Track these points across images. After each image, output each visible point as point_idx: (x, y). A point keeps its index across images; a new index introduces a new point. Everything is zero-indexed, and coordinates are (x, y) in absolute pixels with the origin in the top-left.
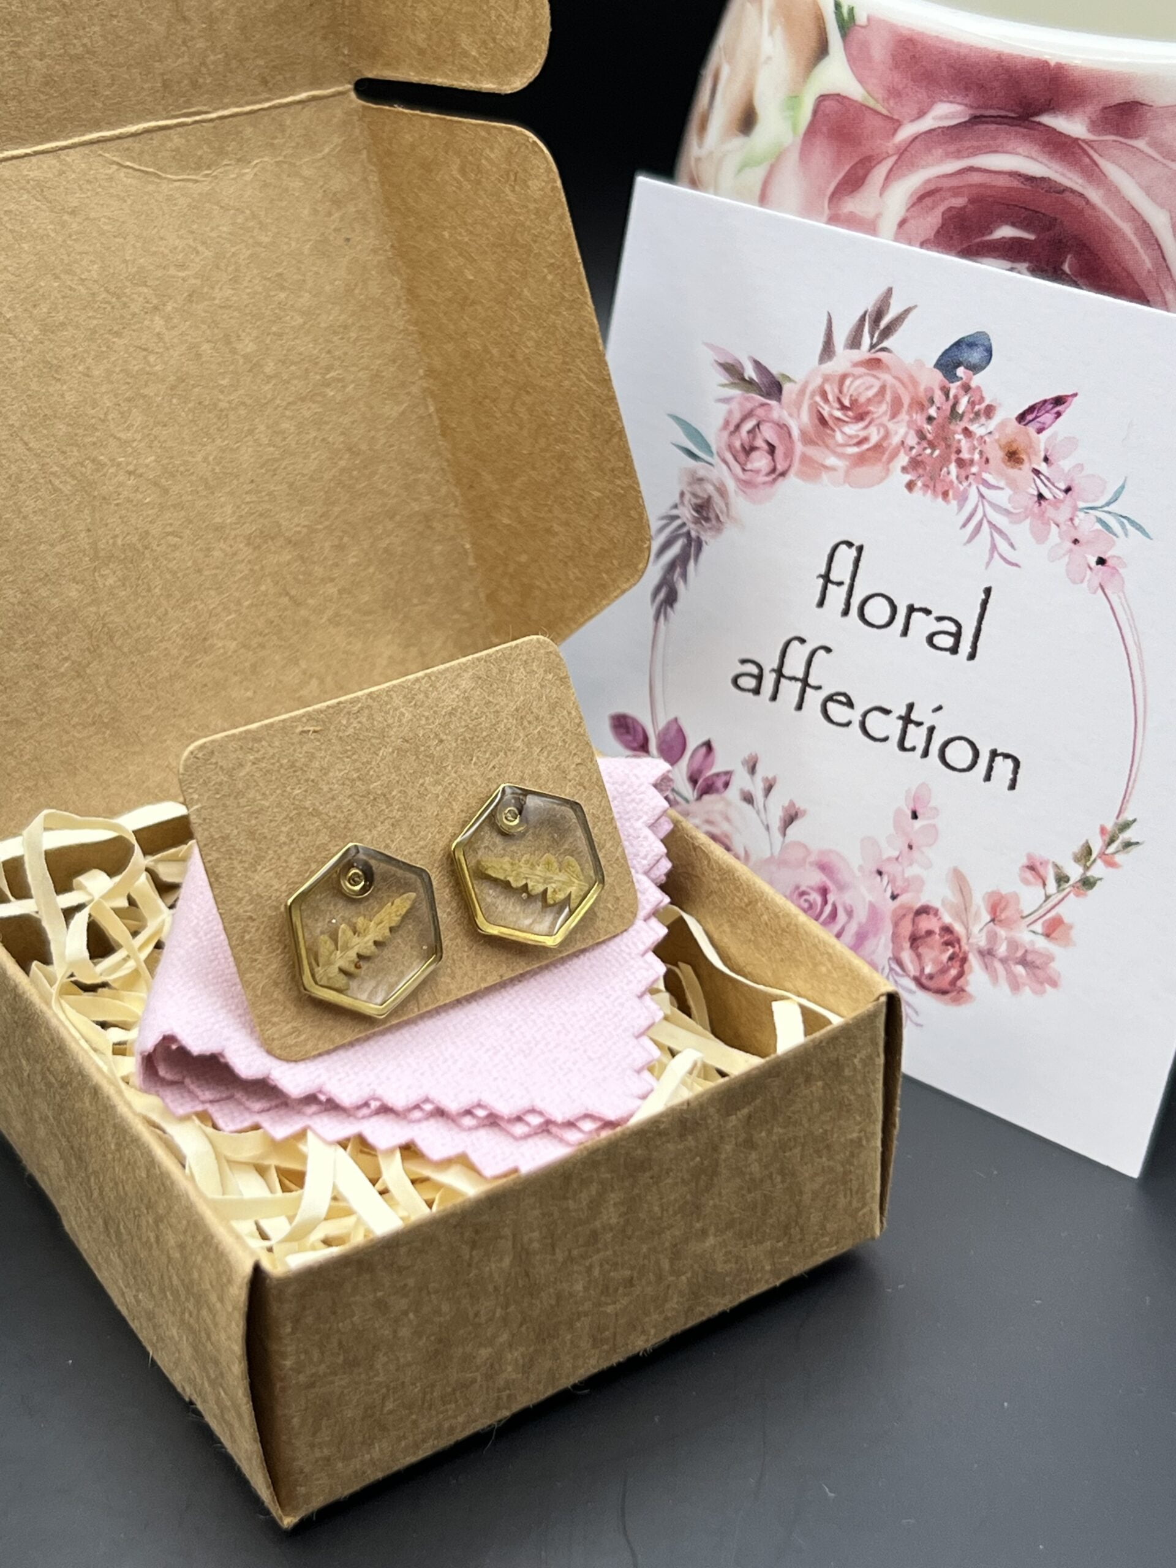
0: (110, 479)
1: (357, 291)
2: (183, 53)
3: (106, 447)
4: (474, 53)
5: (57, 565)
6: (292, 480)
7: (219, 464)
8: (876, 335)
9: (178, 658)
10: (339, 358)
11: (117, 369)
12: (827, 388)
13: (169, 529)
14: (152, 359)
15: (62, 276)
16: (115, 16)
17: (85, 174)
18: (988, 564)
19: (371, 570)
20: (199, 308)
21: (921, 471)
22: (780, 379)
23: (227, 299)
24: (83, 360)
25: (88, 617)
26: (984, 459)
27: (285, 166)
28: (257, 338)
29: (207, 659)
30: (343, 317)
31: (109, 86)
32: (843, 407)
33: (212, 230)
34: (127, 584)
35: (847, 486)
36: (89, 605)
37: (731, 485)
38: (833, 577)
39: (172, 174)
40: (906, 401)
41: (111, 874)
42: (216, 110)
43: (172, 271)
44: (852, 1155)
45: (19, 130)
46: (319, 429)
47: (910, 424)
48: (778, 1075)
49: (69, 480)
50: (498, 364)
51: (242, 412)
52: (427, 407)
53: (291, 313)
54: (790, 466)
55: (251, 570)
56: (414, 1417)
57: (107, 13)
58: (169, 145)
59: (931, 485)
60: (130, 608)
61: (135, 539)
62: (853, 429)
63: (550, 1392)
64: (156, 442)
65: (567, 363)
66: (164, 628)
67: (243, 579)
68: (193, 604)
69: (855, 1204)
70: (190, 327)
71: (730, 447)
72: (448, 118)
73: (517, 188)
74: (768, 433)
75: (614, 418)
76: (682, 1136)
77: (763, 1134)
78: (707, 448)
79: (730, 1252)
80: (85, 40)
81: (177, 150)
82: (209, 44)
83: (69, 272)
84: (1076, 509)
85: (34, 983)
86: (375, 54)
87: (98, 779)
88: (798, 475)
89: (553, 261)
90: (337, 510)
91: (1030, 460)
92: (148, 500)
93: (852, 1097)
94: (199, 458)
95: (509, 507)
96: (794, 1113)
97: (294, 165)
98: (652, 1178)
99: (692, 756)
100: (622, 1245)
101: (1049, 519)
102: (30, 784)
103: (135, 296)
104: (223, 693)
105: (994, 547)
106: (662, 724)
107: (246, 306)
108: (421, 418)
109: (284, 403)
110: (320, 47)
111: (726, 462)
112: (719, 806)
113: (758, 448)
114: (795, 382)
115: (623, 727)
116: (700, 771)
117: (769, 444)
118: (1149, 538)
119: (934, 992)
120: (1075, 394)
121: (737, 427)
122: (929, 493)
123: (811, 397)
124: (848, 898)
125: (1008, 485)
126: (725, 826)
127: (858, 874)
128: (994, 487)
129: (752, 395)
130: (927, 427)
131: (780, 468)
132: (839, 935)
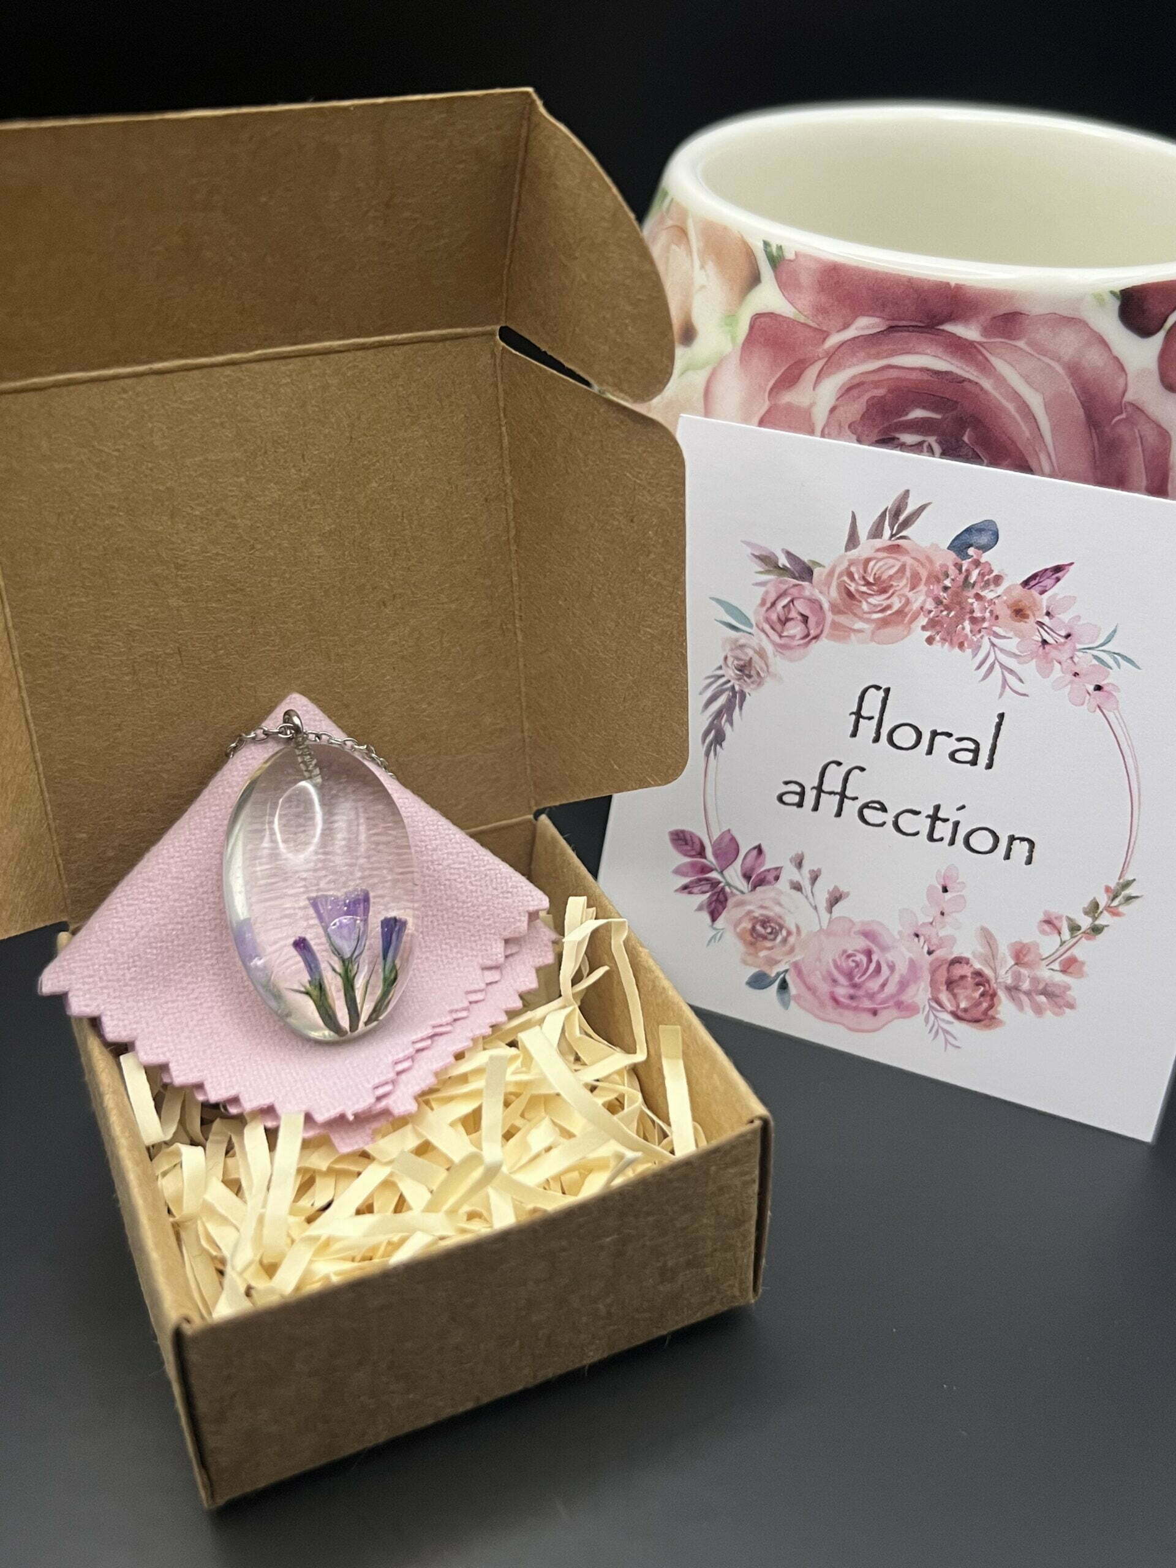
8: (896, 527)
12: (853, 569)
18: (1001, 695)
21: (938, 628)
22: (810, 565)
26: (994, 615)
32: (868, 584)
35: (873, 644)
37: (769, 649)
38: (864, 713)
40: (924, 574)
47: (929, 593)
54: (822, 631)
59: (949, 638)
62: (876, 600)
71: (768, 619)
74: (801, 606)
78: (746, 621)
84: (1076, 650)
88: (831, 637)
91: (1034, 615)
99: (744, 859)
101: (1050, 658)
105: (1005, 682)
106: (716, 836)
111: (763, 631)
112: (772, 894)
113: (792, 619)
114: (824, 567)
115: (682, 839)
116: (753, 869)
117: (802, 615)
118: (1139, 668)
119: (969, 1021)
120: (1072, 564)
121: (773, 604)
122: (947, 644)
123: (841, 575)
124: (890, 956)
125: (1016, 635)
126: (777, 909)
127: (898, 937)
128: (1005, 637)
129: (786, 578)
130: (943, 594)
131: (813, 633)
132: (883, 985)
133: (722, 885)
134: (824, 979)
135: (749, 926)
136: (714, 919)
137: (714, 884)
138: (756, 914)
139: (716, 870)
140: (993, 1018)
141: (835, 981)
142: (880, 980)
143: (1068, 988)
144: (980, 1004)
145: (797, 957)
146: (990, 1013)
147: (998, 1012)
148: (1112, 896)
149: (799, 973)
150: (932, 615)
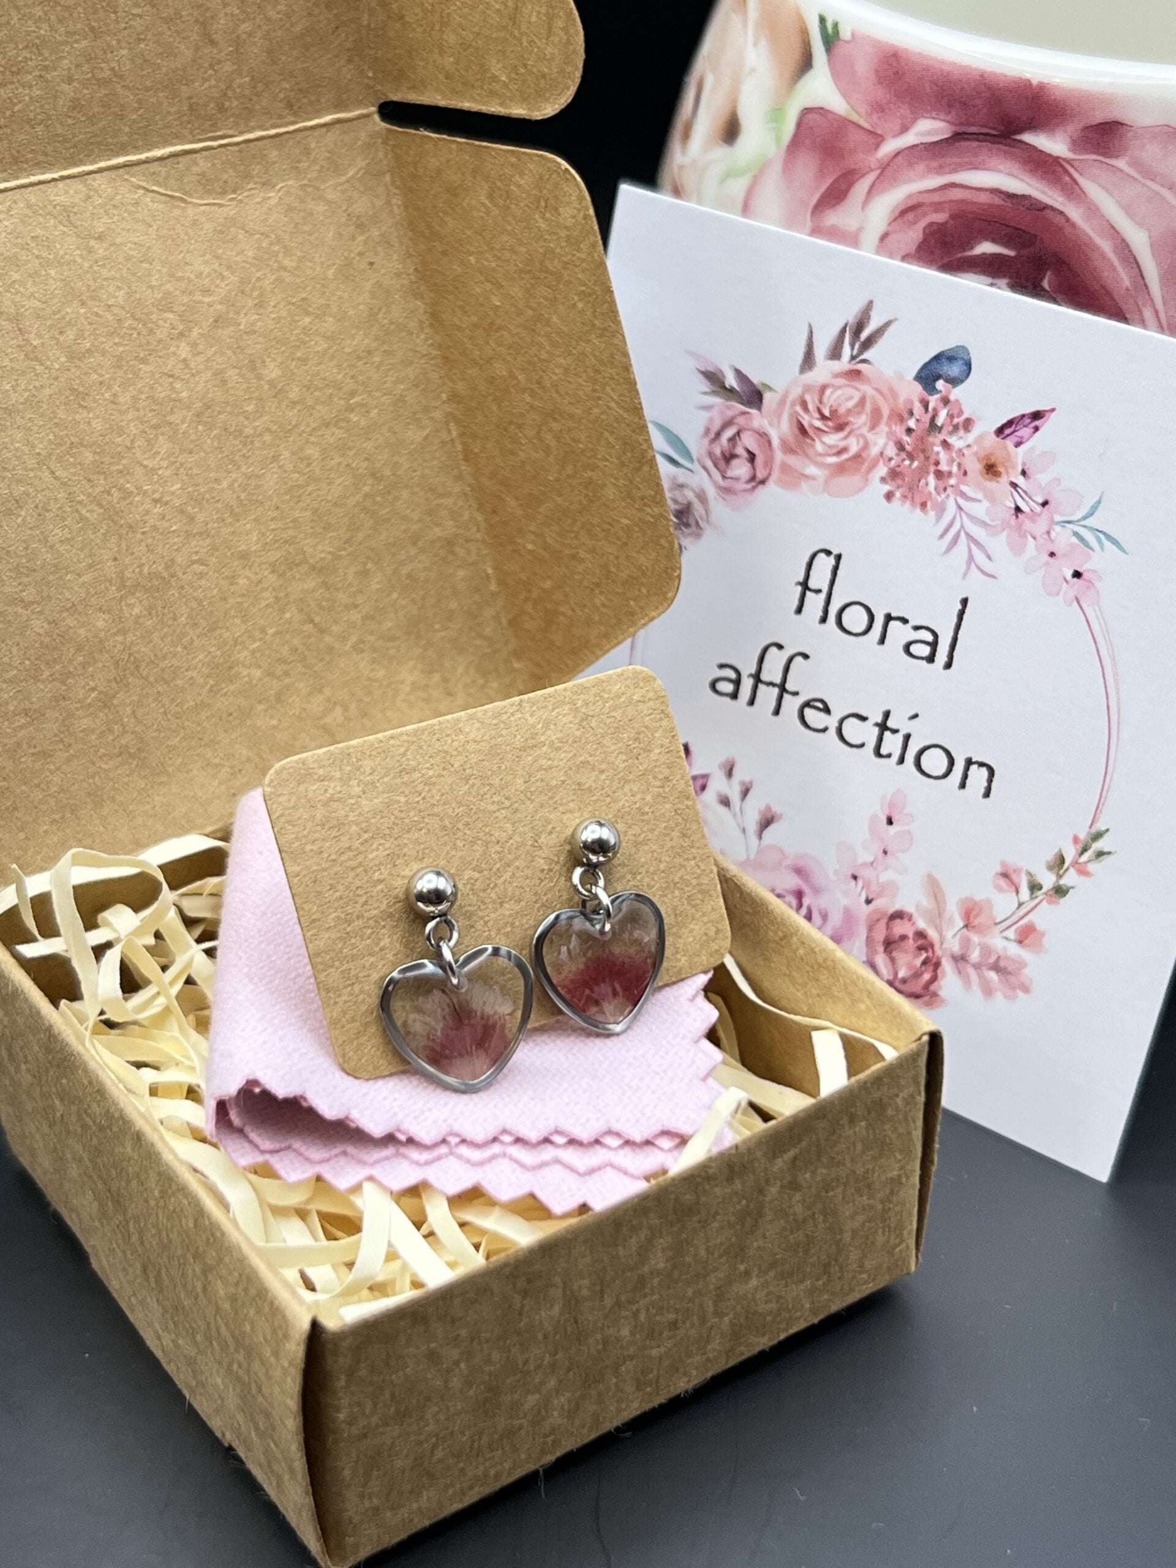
0: (137, 506)
1: (380, 315)
2: (211, 75)
3: (132, 474)
4: (503, 78)
5: (83, 595)
6: (316, 506)
7: (244, 491)
8: (857, 346)
9: (203, 687)
10: (363, 383)
11: (143, 396)
12: (808, 398)
13: (195, 557)
14: (178, 385)
15: (89, 302)
16: (144, 40)
17: (112, 199)
18: (965, 575)
19: (395, 596)
20: (226, 333)
21: (899, 482)
22: (761, 387)
23: (253, 324)
24: (109, 388)
25: (114, 647)
26: (962, 472)
27: (309, 189)
28: (282, 363)
29: (232, 688)
30: (367, 341)
31: (136, 110)
32: (823, 418)
33: (238, 254)
34: (153, 612)
35: (826, 495)
36: (115, 634)
37: (711, 491)
38: (812, 584)
39: (197, 198)
40: (885, 412)
41: (137, 907)
42: (241, 133)
43: (198, 297)
44: (892, 1192)
45: (46, 155)
46: (343, 455)
47: (889, 435)
48: (824, 1116)
49: (96, 508)
50: (524, 390)
51: (267, 438)
52: (449, 432)
53: (317, 338)
54: (769, 474)
55: (276, 598)
56: (461, 1465)
57: (135, 36)
58: (195, 169)
59: (910, 496)
60: (156, 637)
61: (160, 568)
62: (833, 439)
63: (594, 1435)
64: (182, 471)
65: (594, 390)
66: (190, 657)
67: (267, 606)
68: (218, 632)
69: (892, 1240)
70: (215, 354)
71: (710, 454)
72: (477, 143)
73: (548, 215)
74: (748, 440)
75: (645, 447)
76: (730, 1180)
77: (808, 1175)
78: (687, 453)
79: (772, 1292)
80: (114, 64)
81: (203, 174)
82: (235, 67)
83: (93, 298)
84: (1053, 522)
85: (63, 1015)
86: (400, 77)
87: (124, 811)
89: (583, 288)
90: (360, 536)
91: (1008, 473)
92: (174, 528)
93: (893, 1136)
94: (225, 484)
95: (534, 533)
96: (837, 1154)
97: (318, 189)
98: (699, 1222)
100: (669, 1288)
101: (1026, 531)
102: (57, 816)
103: (161, 322)
104: (249, 722)
105: (971, 558)
107: (271, 331)
108: (443, 443)
109: (309, 429)
110: (345, 70)
113: (737, 456)
114: (776, 391)
117: (749, 452)
118: (1125, 551)
120: (1053, 410)
121: (718, 435)
122: (908, 504)
123: (793, 404)
124: (823, 899)
125: (986, 498)
127: (833, 877)
128: (974, 500)
129: (733, 403)
130: (907, 439)
131: (760, 476)
144: (921, 974)
146: (932, 987)
147: (941, 988)
148: (1081, 846)
150: (893, 463)
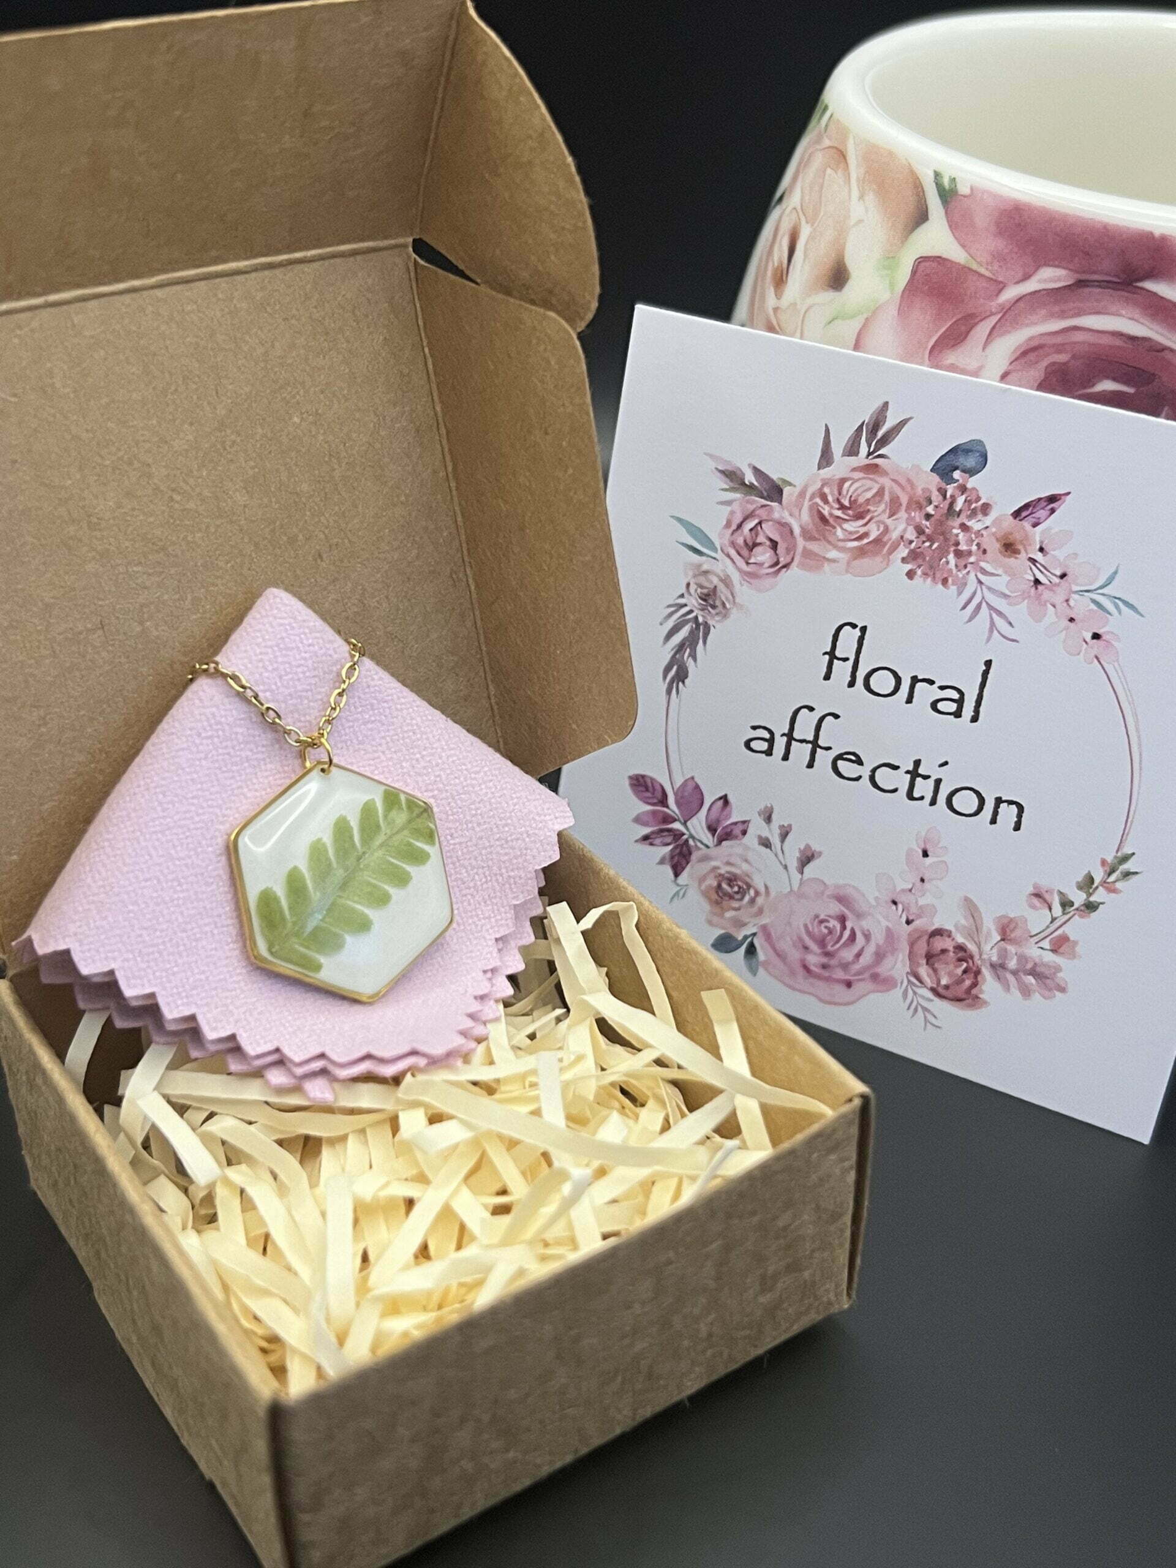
8: (874, 444)
12: (826, 490)
18: (988, 641)
21: (920, 561)
22: (780, 483)
26: (982, 549)
32: (842, 507)
35: (849, 576)
37: (735, 577)
38: (838, 654)
40: (904, 500)
47: (909, 521)
54: (793, 559)
59: (931, 573)
62: (852, 526)
71: (733, 544)
74: (769, 530)
78: (711, 545)
84: (1071, 592)
88: (802, 566)
91: (1026, 551)
99: (709, 809)
101: (1044, 600)
105: (992, 625)
106: (678, 783)
111: (728, 556)
112: (738, 850)
113: (760, 544)
114: (795, 486)
115: (641, 785)
116: (718, 821)
117: (771, 540)
118: (1142, 615)
119: (952, 1000)
120: (1069, 493)
121: (740, 526)
122: (929, 579)
123: (811, 499)
124: (866, 924)
125: (1006, 572)
126: (745, 867)
127: (874, 903)
128: (993, 574)
129: (753, 497)
130: (924, 522)
131: (783, 561)
132: (858, 955)
133: (685, 837)
134: (794, 945)
135: (715, 884)
136: (677, 875)
137: (678, 835)
138: (722, 871)
139: (680, 822)
140: (977, 997)
141: (806, 948)
142: (855, 949)
143: (1058, 969)
144: (963, 981)
145: (765, 920)
146: (974, 991)
147: (982, 992)
148: (1108, 871)
149: (768, 937)
